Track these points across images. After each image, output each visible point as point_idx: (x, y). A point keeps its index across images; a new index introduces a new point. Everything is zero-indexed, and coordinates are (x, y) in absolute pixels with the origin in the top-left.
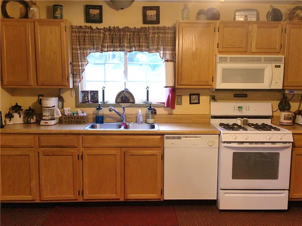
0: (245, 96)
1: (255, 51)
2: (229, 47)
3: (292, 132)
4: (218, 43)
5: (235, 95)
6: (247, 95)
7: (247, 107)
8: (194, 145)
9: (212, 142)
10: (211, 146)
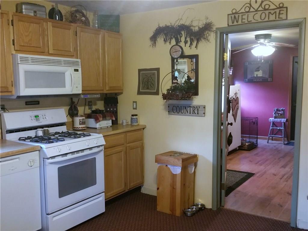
0: (37, 103)
1: (52, 53)
2: (26, 45)
3: (103, 135)
4: (13, 39)
5: (26, 102)
6: (39, 102)
7: (43, 115)
8: (12, 170)
9: (33, 161)
10: (31, 166)
